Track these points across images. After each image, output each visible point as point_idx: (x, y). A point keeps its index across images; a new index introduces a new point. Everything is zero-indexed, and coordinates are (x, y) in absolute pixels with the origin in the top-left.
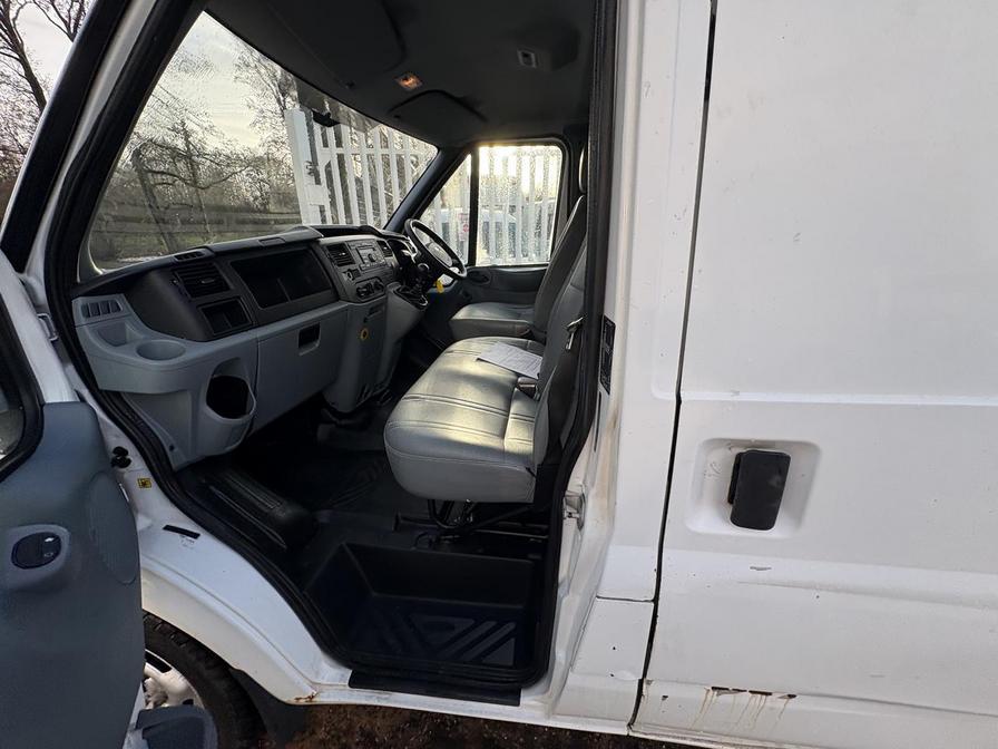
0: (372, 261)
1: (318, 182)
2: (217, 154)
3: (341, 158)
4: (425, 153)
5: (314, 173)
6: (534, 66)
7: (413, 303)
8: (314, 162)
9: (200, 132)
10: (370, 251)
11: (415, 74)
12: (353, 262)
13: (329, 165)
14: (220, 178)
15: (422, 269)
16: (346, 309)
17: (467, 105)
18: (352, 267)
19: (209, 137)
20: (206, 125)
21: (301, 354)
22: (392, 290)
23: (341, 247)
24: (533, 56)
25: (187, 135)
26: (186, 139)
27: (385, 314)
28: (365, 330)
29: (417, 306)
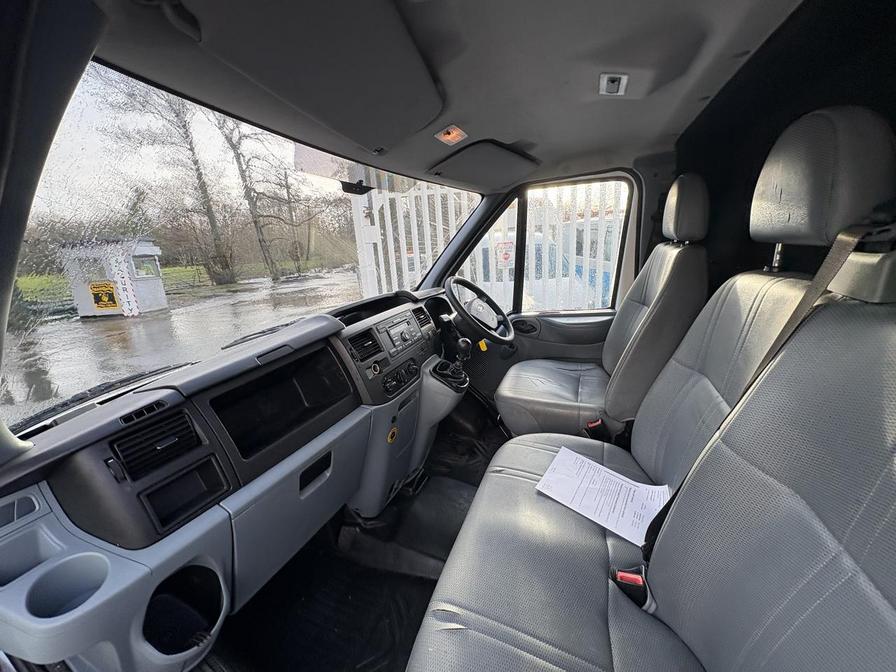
0: (405, 340)
1: (373, 223)
2: (308, 200)
3: (392, 203)
4: (468, 202)
5: (370, 215)
6: (621, 92)
7: (451, 387)
8: (370, 208)
9: (296, 184)
10: (403, 327)
11: (460, 125)
12: (379, 350)
13: (382, 208)
14: (310, 217)
15: (463, 345)
16: (369, 416)
17: (519, 151)
18: (379, 357)
19: (301, 187)
20: (300, 179)
21: (302, 498)
22: (427, 371)
23: (367, 334)
24: (624, 80)
25: (288, 187)
26: (288, 191)
27: (418, 402)
28: (395, 429)
29: (457, 390)
